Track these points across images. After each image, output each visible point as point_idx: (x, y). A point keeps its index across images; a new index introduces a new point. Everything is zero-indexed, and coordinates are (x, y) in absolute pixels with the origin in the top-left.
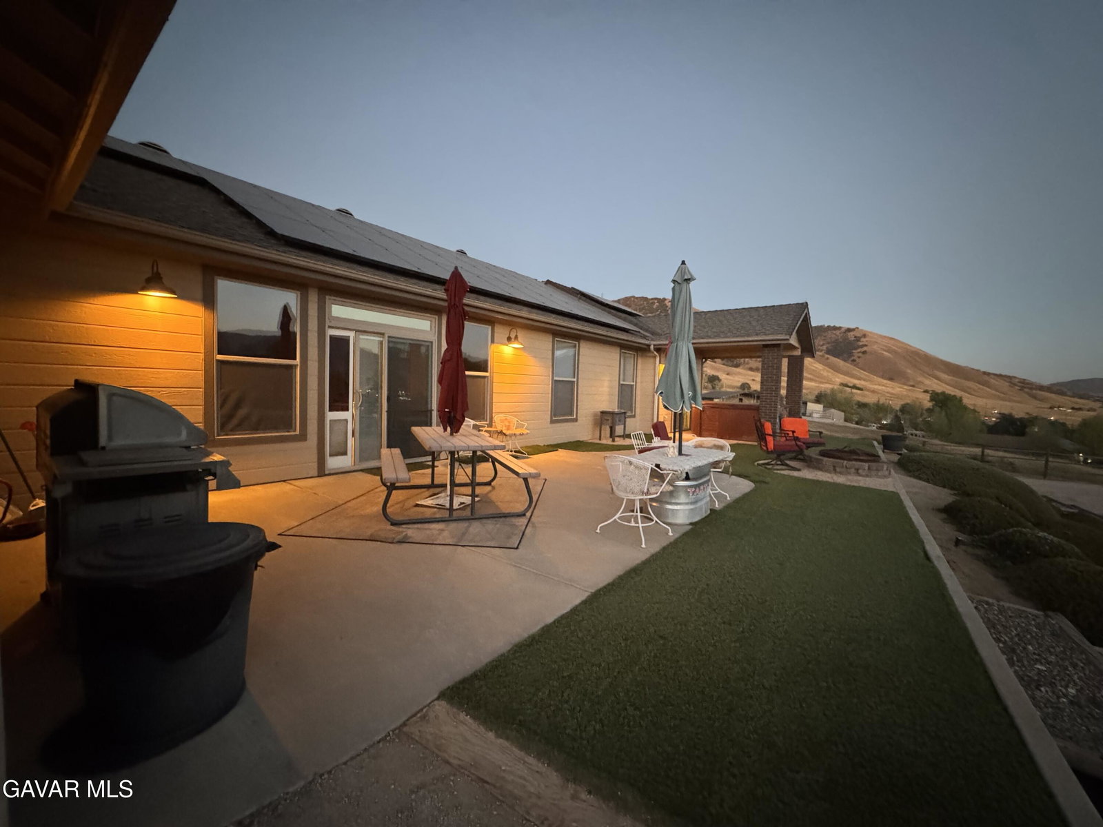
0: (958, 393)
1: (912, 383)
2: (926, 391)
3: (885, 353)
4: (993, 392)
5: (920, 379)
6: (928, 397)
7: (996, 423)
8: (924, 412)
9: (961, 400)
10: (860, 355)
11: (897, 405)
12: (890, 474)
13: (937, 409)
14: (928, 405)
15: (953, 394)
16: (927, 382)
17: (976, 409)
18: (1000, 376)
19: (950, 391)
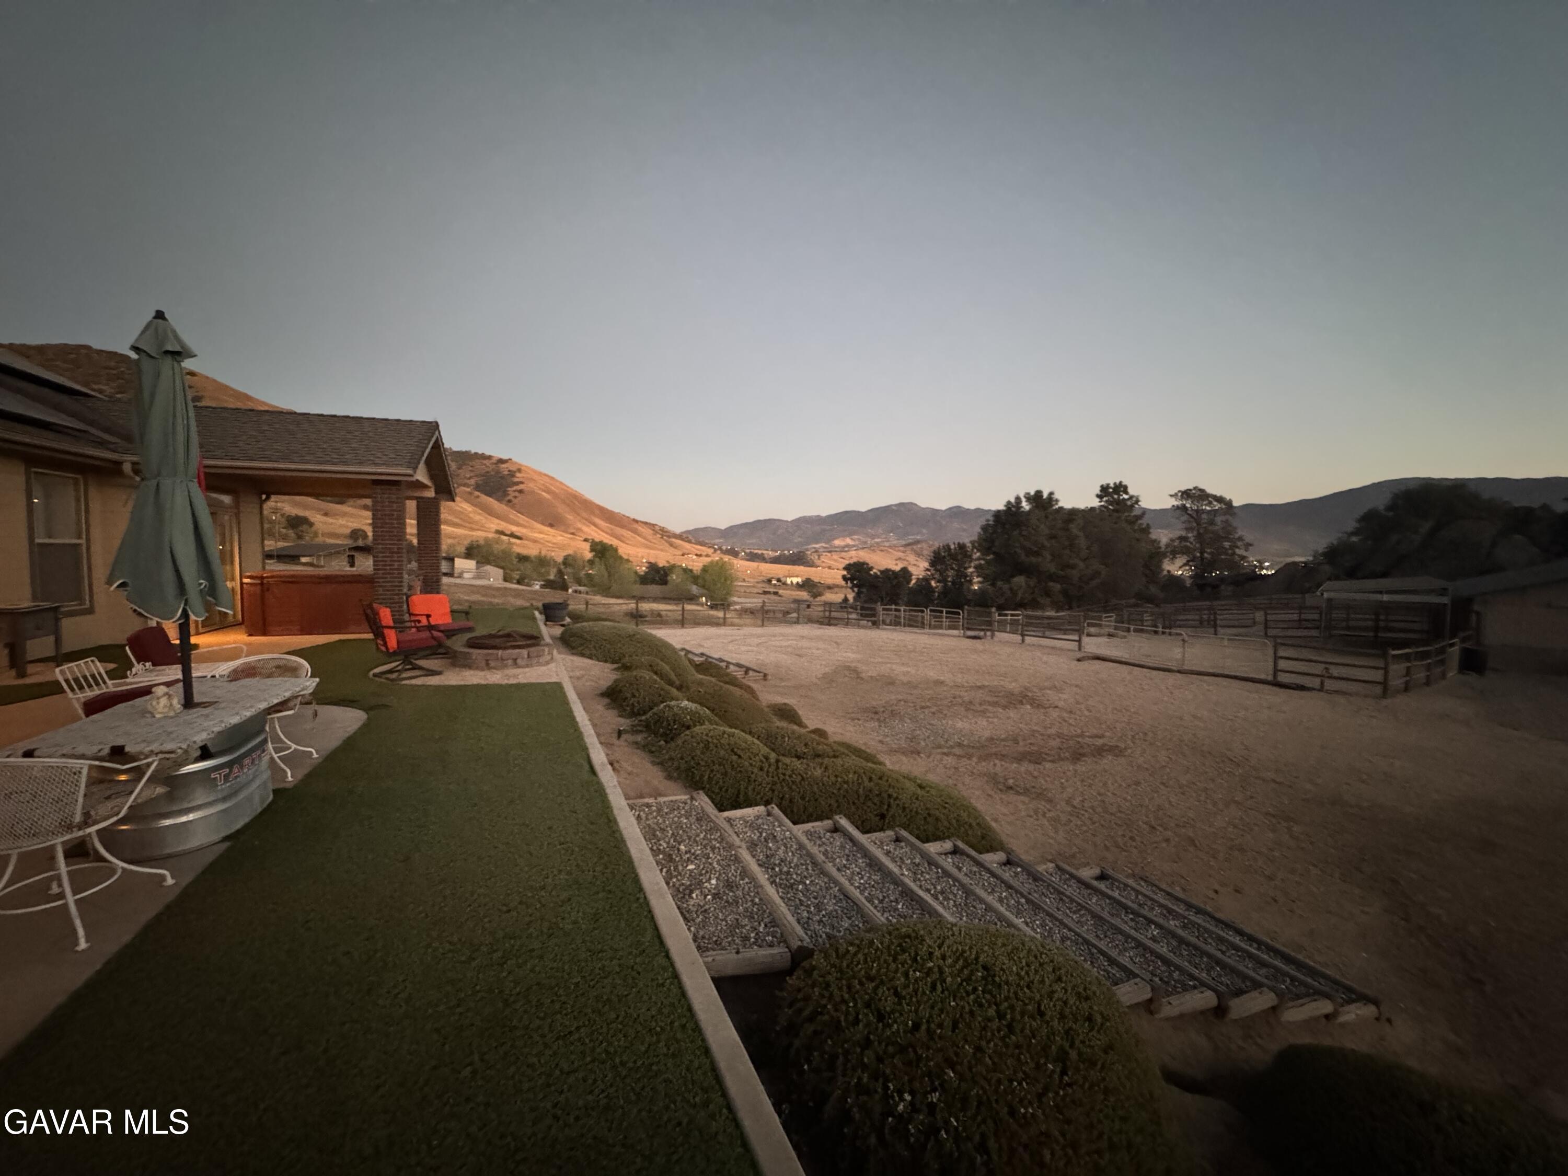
0: (614, 542)
1: (573, 531)
2: (586, 540)
3: (544, 494)
4: (643, 541)
5: (579, 525)
6: (587, 546)
7: (646, 573)
8: (587, 564)
9: (616, 550)
10: (517, 494)
11: (559, 557)
12: (552, 658)
13: (597, 560)
14: (589, 555)
15: (610, 543)
16: (585, 529)
17: (631, 559)
18: (646, 523)
19: (608, 540)
